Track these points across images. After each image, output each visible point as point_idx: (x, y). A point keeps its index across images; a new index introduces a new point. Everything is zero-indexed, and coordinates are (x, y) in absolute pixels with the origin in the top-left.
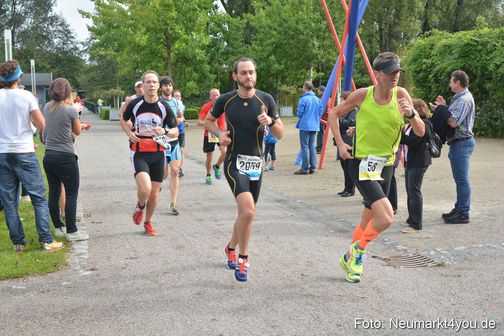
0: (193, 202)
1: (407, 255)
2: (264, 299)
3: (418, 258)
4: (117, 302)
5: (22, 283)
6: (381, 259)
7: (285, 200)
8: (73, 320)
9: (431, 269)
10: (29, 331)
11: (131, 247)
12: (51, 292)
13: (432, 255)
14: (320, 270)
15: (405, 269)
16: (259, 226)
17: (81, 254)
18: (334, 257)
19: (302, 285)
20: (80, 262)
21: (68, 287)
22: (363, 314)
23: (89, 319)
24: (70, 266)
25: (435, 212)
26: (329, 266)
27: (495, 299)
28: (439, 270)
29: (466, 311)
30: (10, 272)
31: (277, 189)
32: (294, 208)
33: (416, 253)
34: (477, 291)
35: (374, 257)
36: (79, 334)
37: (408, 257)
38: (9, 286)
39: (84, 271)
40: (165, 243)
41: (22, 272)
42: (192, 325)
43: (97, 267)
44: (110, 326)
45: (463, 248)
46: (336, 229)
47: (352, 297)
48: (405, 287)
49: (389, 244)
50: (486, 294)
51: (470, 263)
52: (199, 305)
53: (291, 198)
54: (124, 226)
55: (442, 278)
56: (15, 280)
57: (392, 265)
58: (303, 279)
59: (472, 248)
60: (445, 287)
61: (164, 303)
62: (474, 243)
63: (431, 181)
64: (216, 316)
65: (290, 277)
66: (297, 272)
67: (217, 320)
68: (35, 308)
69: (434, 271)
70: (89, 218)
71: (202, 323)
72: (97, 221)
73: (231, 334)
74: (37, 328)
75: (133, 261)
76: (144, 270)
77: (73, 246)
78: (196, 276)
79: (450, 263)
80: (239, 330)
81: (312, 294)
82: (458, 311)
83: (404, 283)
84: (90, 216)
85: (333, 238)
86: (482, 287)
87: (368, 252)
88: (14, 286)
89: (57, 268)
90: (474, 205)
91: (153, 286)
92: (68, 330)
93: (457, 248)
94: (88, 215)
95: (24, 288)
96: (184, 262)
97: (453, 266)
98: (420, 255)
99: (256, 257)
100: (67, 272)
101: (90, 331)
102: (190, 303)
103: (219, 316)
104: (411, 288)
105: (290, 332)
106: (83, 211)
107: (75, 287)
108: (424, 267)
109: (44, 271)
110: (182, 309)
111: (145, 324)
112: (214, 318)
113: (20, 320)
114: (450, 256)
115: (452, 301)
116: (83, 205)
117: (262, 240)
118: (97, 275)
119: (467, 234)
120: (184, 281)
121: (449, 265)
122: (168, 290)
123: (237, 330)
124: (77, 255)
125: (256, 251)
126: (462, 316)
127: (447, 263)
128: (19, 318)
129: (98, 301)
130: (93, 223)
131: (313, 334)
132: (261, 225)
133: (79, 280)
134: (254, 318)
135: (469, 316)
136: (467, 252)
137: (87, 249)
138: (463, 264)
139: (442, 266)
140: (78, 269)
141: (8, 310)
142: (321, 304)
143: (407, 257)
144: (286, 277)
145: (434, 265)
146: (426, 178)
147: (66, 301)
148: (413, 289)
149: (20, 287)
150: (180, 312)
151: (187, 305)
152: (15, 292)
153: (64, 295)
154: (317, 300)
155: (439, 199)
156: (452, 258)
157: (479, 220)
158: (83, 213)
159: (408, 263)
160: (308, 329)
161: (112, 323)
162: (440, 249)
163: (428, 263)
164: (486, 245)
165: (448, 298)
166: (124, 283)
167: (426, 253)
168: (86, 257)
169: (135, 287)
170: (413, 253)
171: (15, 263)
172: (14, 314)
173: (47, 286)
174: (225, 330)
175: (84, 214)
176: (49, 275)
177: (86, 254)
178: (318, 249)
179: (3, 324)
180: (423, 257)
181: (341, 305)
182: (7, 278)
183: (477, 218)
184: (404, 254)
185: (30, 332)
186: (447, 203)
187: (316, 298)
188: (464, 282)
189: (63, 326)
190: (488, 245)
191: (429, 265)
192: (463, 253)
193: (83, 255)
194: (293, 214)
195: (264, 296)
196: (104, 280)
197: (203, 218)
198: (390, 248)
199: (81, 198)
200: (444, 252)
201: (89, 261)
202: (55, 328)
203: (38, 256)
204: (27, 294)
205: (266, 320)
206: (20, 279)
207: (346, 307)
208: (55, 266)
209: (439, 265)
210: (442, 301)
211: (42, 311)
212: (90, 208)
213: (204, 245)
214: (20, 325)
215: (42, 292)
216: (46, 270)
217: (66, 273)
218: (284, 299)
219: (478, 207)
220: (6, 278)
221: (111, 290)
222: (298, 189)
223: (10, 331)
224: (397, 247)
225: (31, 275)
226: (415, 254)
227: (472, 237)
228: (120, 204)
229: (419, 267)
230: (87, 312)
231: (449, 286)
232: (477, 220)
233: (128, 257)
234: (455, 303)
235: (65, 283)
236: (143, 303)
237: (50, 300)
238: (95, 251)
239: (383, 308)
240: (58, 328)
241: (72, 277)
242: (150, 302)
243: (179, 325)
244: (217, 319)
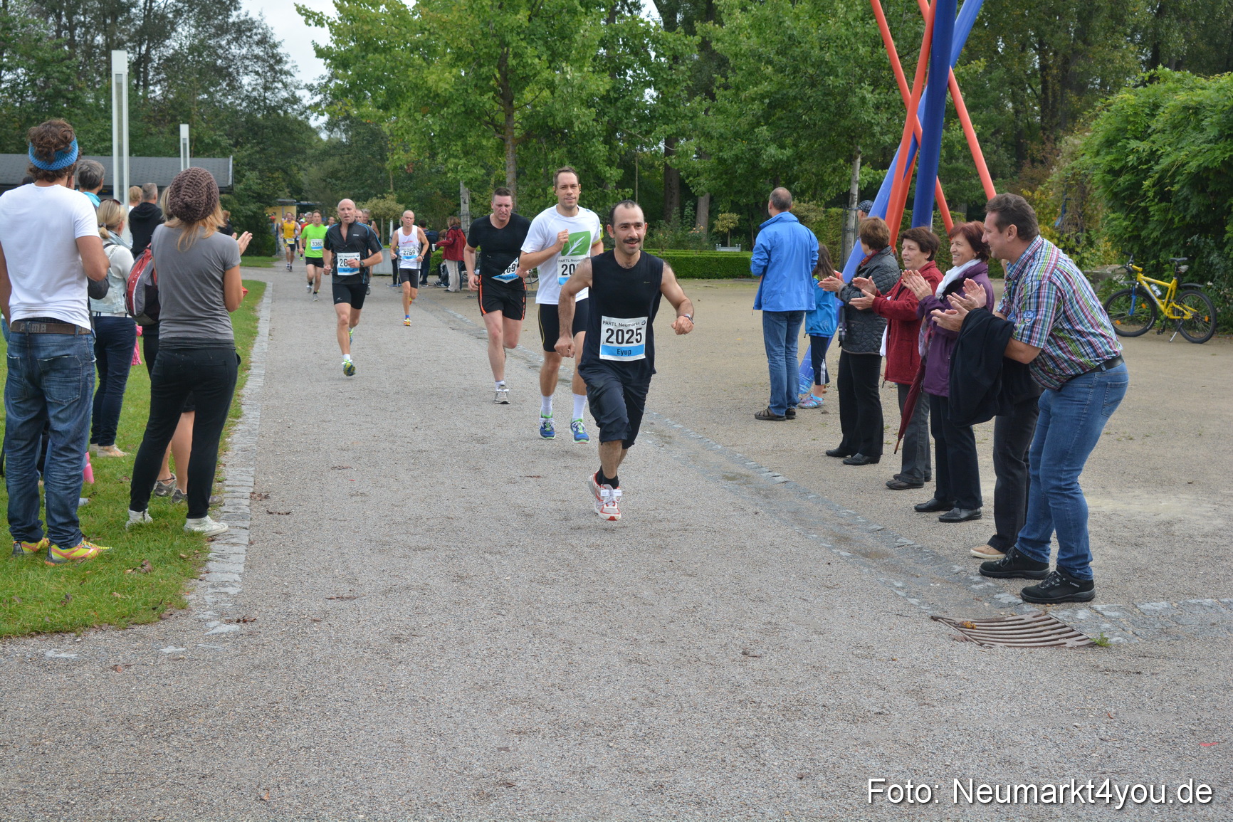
0: (523, 474)
1: (1020, 617)
2: (637, 706)
3: (1044, 625)
4: (282, 698)
5: (71, 646)
6: (951, 623)
7: (747, 476)
8: (169, 735)
9: (1072, 653)
10: (62, 756)
11: (346, 572)
12: (132, 669)
13: (1080, 621)
14: (792, 645)
15: (1008, 649)
16: (666, 534)
17: (223, 584)
18: (835, 615)
19: (738, 677)
20: (216, 602)
21: (176, 659)
22: (871, 752)
23: (207, 733)
24: (191, 610)
25: (1113, 517)
26: (815, 636)
27: (1215, 731)
28: (1092, 657)
29: (1130, 757)
30: (47, 619)
31: (735, 449)
32: (766, 496)
33: (1042, 612)
34: (1174, 710)
35: (935, 619)
36: (175, 766)
37: (1021, 622)
38: (39, 651)
39: (222, 622)
40: (429, 567)
41: (74, 618)
42: (448, 759)
43: (255, 614)
44: (253, 752)
45: (1164, 604)
46: (858, 549)
47: (854, 711)
48: (993, 693)
49: (981, 590)
50: (1194, 719)
51: (1173, 642)
52: (476, 712)
53: (764, 472)
54: (342, 524)
55: (1093, 676)
56: (56, 637)
57: (976, 640)
58: (744, 664)
59: (1184, 607)
60: (1095, 698)
61: (393, 704)
62: (1192, 594)
63: (1118, 440)
64: (509, 742)
65: (713, 658)
66: (733, 646)
67: (509, 751)
68: (88, 704)
69: (1077, 658)
70: (265, 502)
71: (472, 755)
72: (281, 510)
73: (535, 783)
74: (81, 748)
75: (343, 605)
76: (363, 627)
77: (210, 565)
78: (485, 647)
79: (1121, 640)
80: (556, 776)
81: (758, 700)
82: (1109, 757)
83: (993, 683)
84: (266, 497)
85: (843, 570)
86: (1189, 702)
87: (923, 607)
88: (52, 651)
89: (159, 614)
90: (1215, 504)
91: (376, 666)
92: (152, 757)
93: (1148, 606)
94: (259, 496)
95: (73, 656)
96: (465, 613)
97: (1128, 647)
98: (1051, 619)
99: (640, 607)
100: (182, 624)
101: (203, 762)
102: (456, 707)
103: (517, 740)
104: (1006, 698)
105: (680, 785)
106: (252, 484)
107: (192, 660)
108: (1054, 649)
109: (126, 621)
110: (431, 722)
111: (336, 752)
112: (504, 745)
113: (46, 729)
114: (1125, 623)
115: (1102, 732)
116: (255, 471)
117: (666, 569)
118: (250, 634)
119: (1181, 572)
120: (453, 656)
121: (1118, 644)
122: (410, 675)
123: (551, 776)
124: (213, 586)
125: (646, 593)
126: (1117, 767)
127: (1115, 639)
128: (47, 722)
129: (239, 694)
130: (271, 513)
131: (735, 793)
132: (673, 533)
133: (205, 643)
134: (602, 750)
135: (1135, 769)
136: (1170, 616)
137: (240, 574)
138: (1156, 644)
139: (1101, 646)
140: (208, 617)
141: (24, 705)
142: (772, 724)
143: (1017, 622)
144: (702, 656)
145: (1080, 643)
146: (1107, 434)
147: (163, 691)
148: (1011, 699)
149: (63, 655)
150: (426, 728)
151: (446, 712)
152: (49, 667)
153: (162, 676)
154: (765, 714)
155: (1128, 485)
156: (1130, 629)
157: (1218, 540)
158: (252, 490)
159: (1018, 636)
160: (727, 780)
161: (259, 746)
162: (1104, 606)
163: (1067, 638)
164: (1222, 600)
165: (1094, 724)
166: (308, 655)
167: (1067, 613)
168: (232, 591)
169: (332, 666)
170: (1035, 614)
171: (63, 597)
172: (36, 716)
173: (127, 654)
174: (523, 774)
175: (253, 493)
176: (137, 628)
177: (235, 584)
178: (800, 594)
179: (7, 736)
180: (1058, 622)
181: (823, 728)
182: (38, 633)
183: (1213, 535)
184: (1013, 615)
185: (64, 758)
186: (1146, 496)
187: (765, 710)
188: (1147, 686)
189: (144, 746)
190: (1226, 600)
191: (1070, 643)
192: (1160, 617)
193: (227, 586)
194: (758, 510)
195: (639, 700)
196: (263, 645)
197: (537, 511)
198: (981, 599)
199: (254, 454)
200: (1113, 614)
201: (239, 601)
202: (123, 750)
203: (118, 585)
204: (76, 672)
205: (629, 755)
206: (67, 637)
207: (833, 734)
208: (154, 609)
209: (1093, 645)
210: (1076, 730)
211: (103, 712)
212: (271, 478)
213: (522, 574)
214: (43, 741)
215: (112, 668)
216: (132, 616)
217: (178, 627)
218: (686, 709)
219: (1223, 508)
220: (36, 631)
221: (275, 671)
222: (784, 451)
223: (17, 753)
224: (997, 596)
225: (94, 627)
226: (1040, 615)
227: (1192, 578)
228: (345, 471)
229: (1044, 646)
230: (206, 718)
231: (1105, 695)
232: (1213, 540)
233: (334, 596)
234: (1108, 737)
235: (170, 649)
236: (343, 703)
237: (128, 688)
238: (259, 578)
239: (922, 739)
240: (131, 750)
241: (189, 636)
242: (362, 701)
243: (416, 757)
244: (511, 749)
